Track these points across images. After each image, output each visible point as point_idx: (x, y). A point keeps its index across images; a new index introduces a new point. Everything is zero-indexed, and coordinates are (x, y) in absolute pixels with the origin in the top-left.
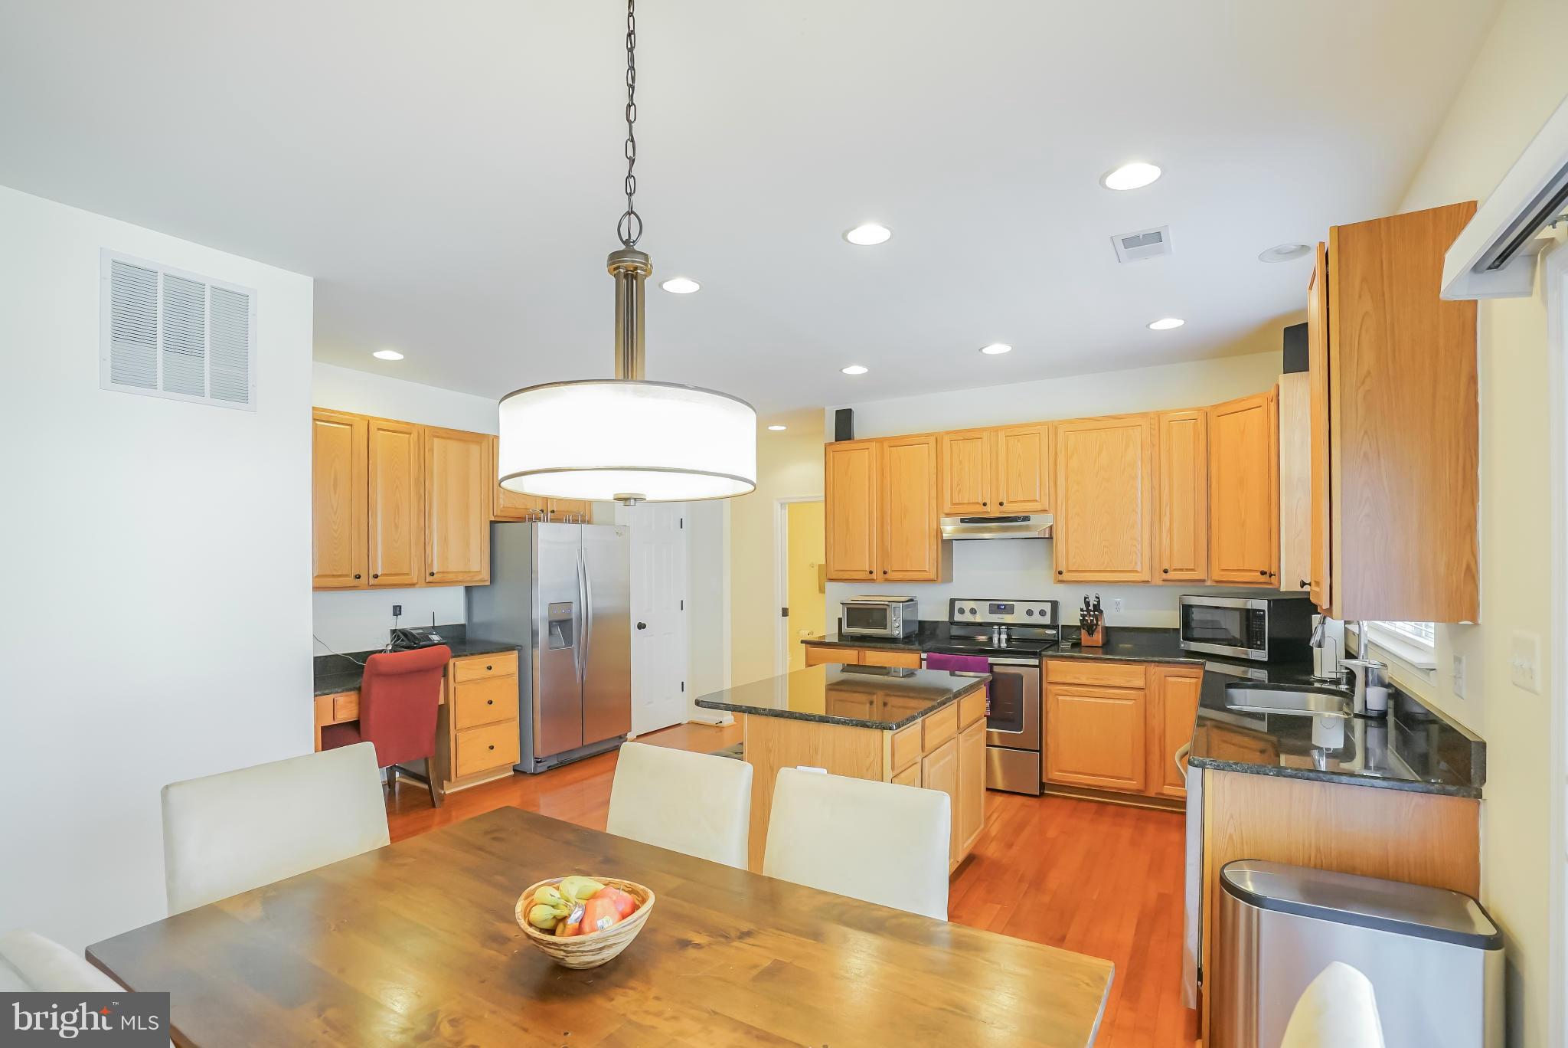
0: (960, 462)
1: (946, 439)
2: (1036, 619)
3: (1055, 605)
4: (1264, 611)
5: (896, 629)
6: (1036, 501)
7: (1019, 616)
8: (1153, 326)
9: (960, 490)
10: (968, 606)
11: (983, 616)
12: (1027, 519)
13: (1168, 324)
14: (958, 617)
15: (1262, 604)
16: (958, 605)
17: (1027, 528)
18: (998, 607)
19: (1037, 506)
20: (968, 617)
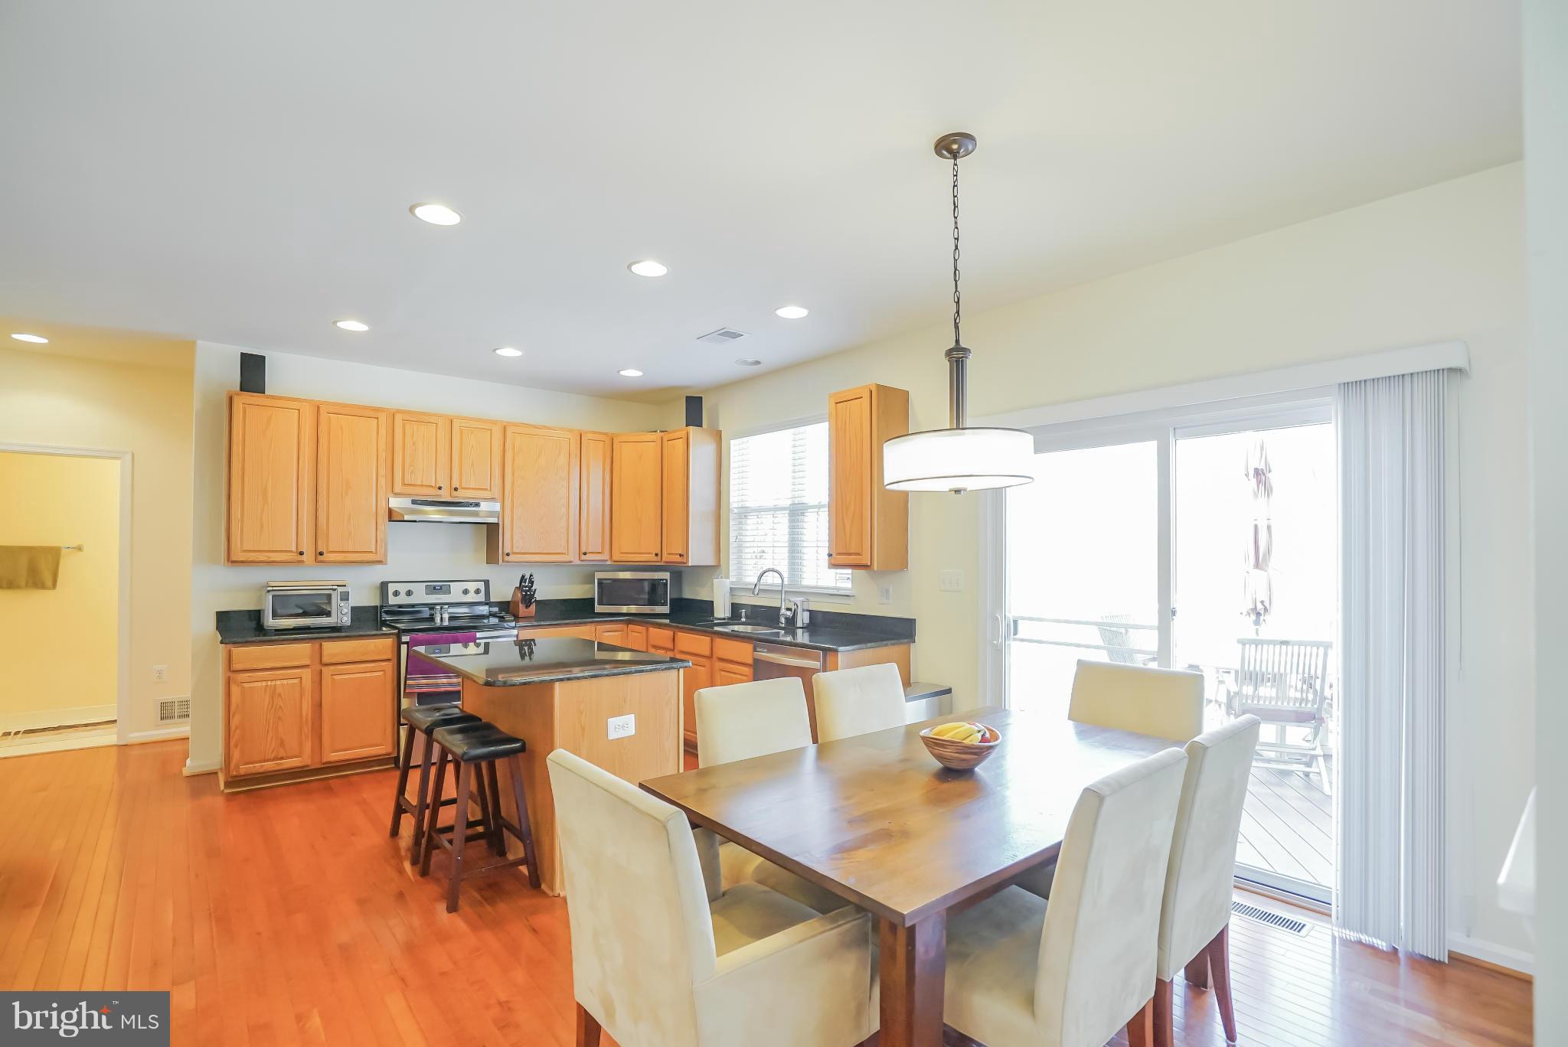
0: (414, 444)
1: (399, 418)
2: (471, 597)
3: (487, 583)
4: (666, 580)
5: (341, 615)
6: (486, 489)
7: (456, 594)
8: (622, 373)
9: (412, 472)
10: (403, 588)
11: (421, 596)
12: (477, 505)
13: (632, 373)
14: (392, 600)
15: (666, 575)
16: (392, 588)
17: (476, 514)
18: (434, 588)
19: (487, 494)
20: (403, 600)
